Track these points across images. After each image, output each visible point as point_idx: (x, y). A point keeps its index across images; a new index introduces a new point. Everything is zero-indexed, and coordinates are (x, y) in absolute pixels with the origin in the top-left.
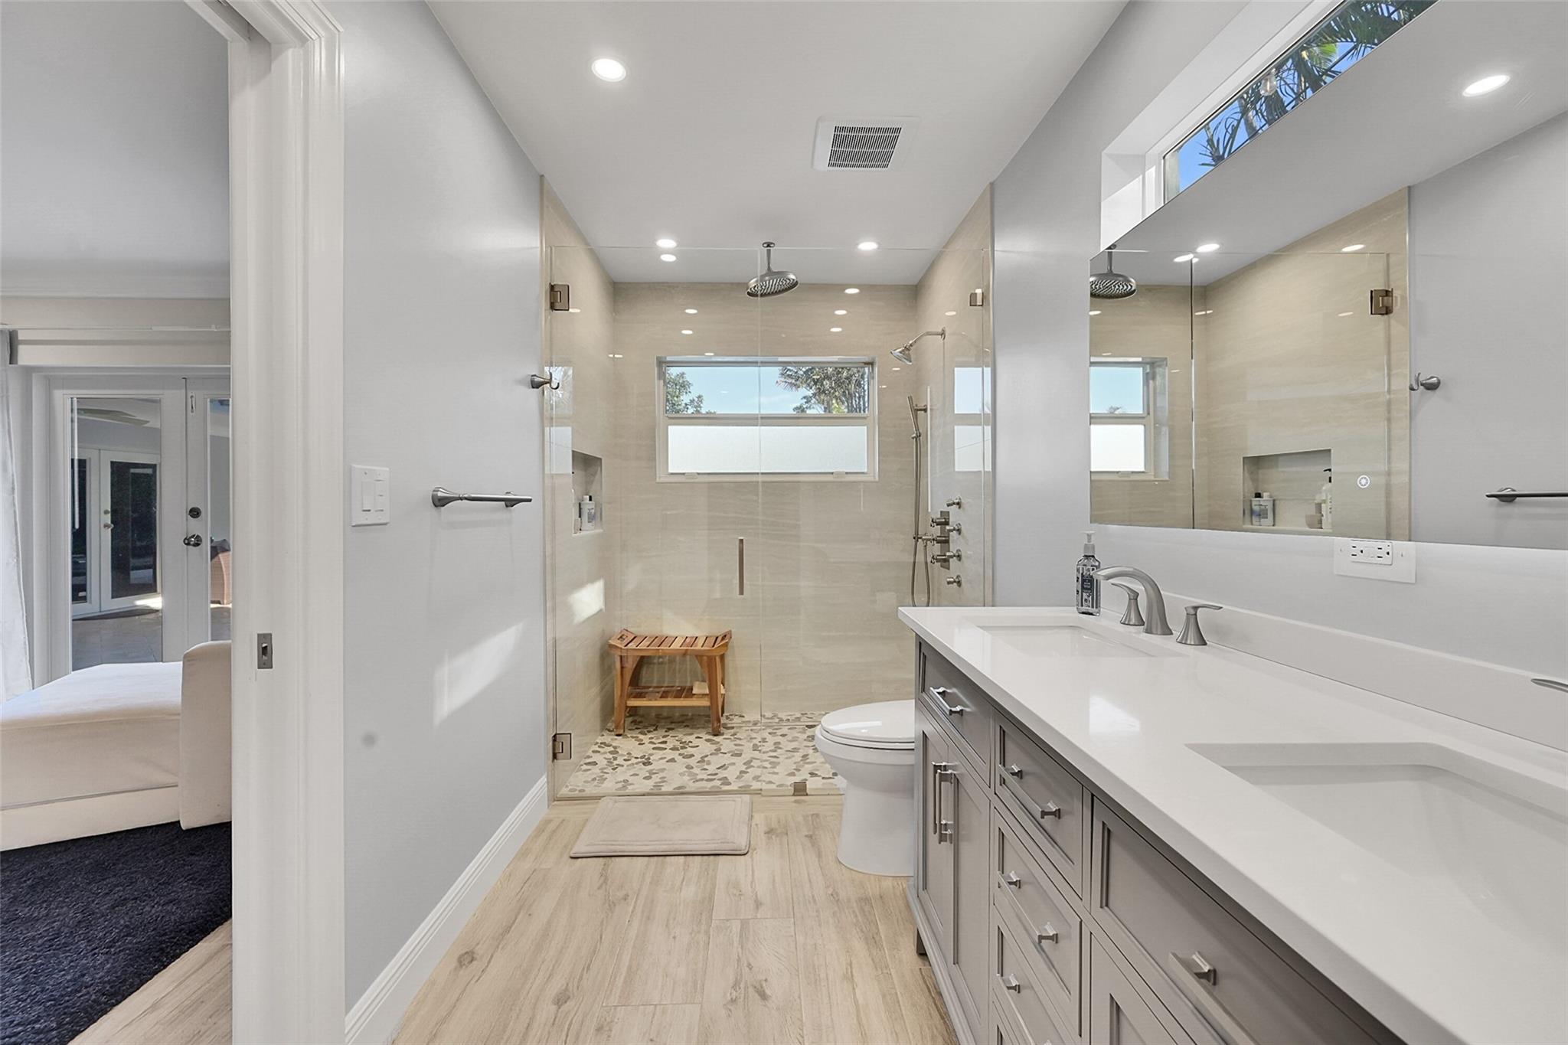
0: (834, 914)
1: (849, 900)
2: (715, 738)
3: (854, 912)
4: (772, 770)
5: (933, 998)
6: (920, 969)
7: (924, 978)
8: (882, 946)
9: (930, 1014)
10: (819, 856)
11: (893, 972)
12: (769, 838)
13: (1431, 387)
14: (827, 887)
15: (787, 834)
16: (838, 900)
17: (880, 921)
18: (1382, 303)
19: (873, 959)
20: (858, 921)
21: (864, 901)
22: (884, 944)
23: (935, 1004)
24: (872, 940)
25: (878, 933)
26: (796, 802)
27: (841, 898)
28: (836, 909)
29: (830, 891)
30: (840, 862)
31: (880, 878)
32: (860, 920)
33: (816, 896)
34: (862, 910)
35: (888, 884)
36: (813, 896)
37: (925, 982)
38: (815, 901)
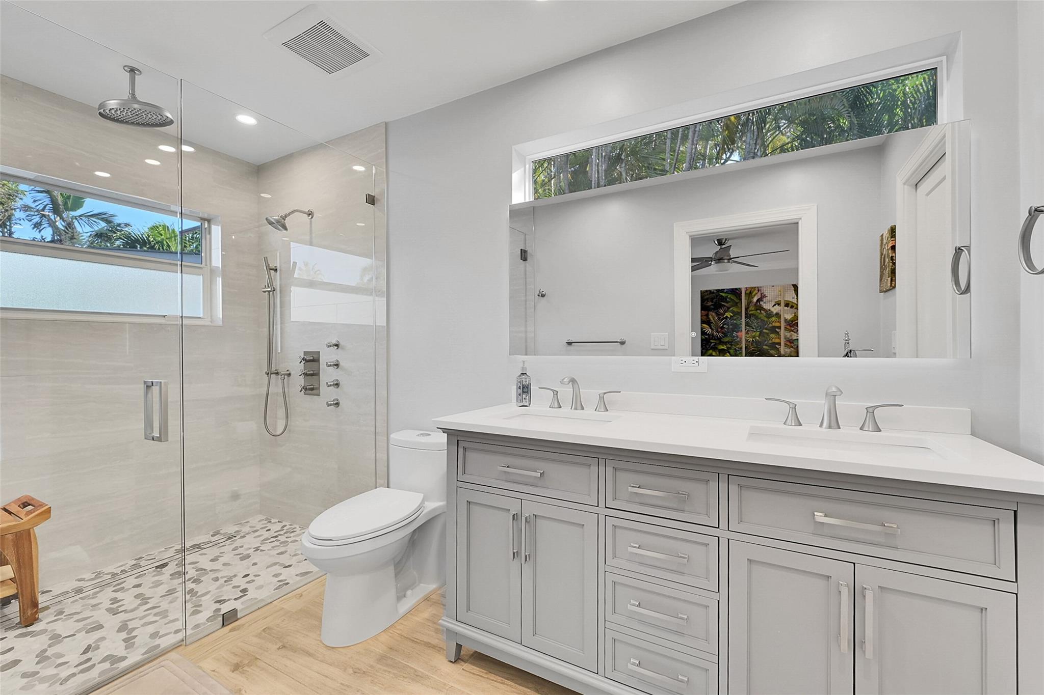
0: (372, 682)
1: (372, 666)
2: (30, 629)
3: (385, 671)
4: (166, 620)
5: (487, 678)
6: (463, 669)
7: (470, 672)
8: (428, 675)
9: (496, 687)
10: (309, 654)
11: (451, 684)
12: (243, 673)
13: (543, 296)
14: (345, 670)
15: (257, 659)
16: (364, 672)
17: (408, 663)
18: (524, 255)
19: (432, 688)
20: (394, 674)
21: (382, 659)
22: (427, 673)
23: (493, 680)
24: (417, 677)
25: (416, 671)
26: (231, 631)
27: (365, 670)
28: (370, 678)
29: (351, 671)
30: (333, 648)
31: (375, 638)
32: (395, 672)
33: (343, 682)
34: (387, 665)
35: (384, 638)
36: (341, 684)
37: (474, 674)
38: (348, 686)
